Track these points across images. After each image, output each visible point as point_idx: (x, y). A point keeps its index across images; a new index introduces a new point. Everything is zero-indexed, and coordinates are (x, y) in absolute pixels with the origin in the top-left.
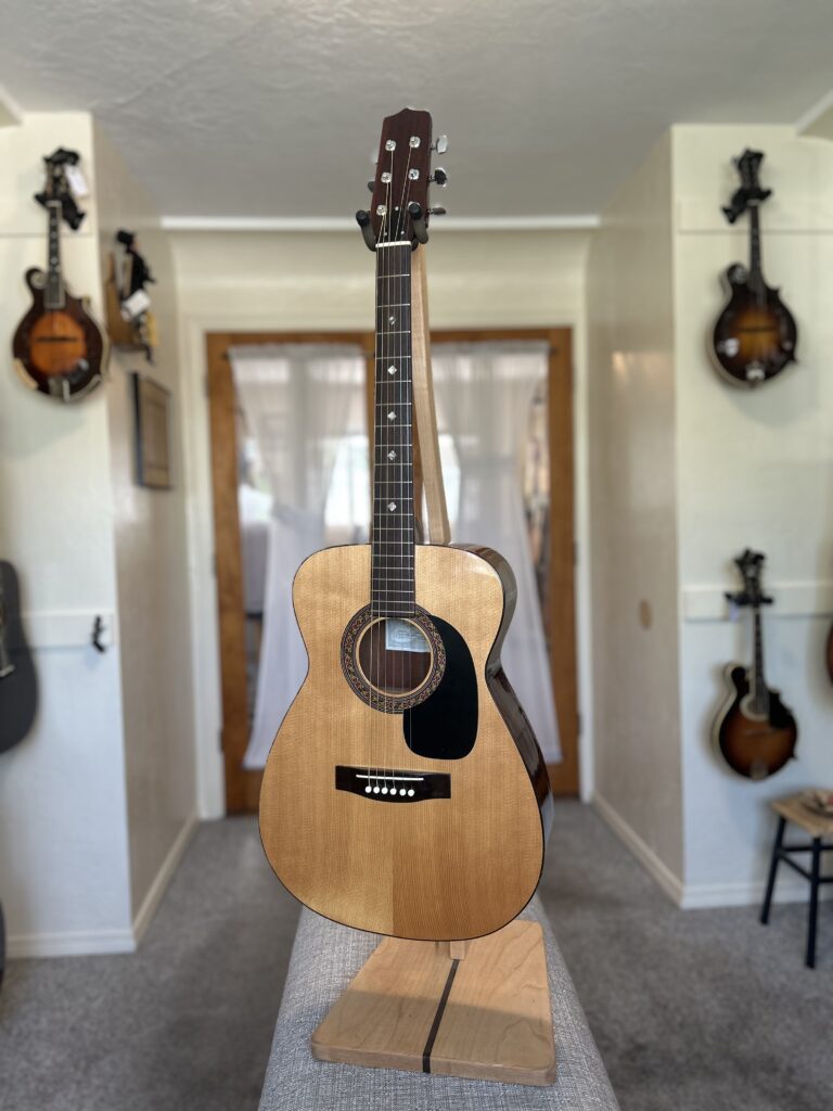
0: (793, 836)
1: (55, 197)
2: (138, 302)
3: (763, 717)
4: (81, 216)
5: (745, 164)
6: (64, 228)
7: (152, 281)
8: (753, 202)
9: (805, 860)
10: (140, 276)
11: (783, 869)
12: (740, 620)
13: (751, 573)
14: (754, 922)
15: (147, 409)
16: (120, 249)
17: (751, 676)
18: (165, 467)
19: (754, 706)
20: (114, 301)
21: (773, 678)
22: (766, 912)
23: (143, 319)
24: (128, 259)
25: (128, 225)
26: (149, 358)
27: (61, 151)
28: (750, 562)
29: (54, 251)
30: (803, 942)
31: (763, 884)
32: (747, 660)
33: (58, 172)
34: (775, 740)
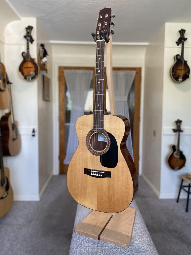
0: (184, 184)
1: (28, 36)
2: (45, 60)
3: (178, 157)
4: (33, 41)
5: (181, 32)
6: (30, 43)
7: (48, 55)
8: (183, 41)
9: (187, 189)
10: (45, 54)
11: (182, 191)
12: (175, 135)
13: (179, 124)
14: (175, 202)
15: (46, 83)
16: (41, 48)
17: (176, 148)
18: (48, 96)
19: (177, 154)
20: (39, 59)
21: (181, 148)
22: (178, 200)
23: (45, 63)
24: (43, 50)
25: (43, 42)
26: (46, 72)
27: (29, 26)
28: (179, 122)
29: (28, 48)
30: (185, 207)
31: (177, 194)
32: (176, 144)
33: (28, 31)
34: (181, 162)
